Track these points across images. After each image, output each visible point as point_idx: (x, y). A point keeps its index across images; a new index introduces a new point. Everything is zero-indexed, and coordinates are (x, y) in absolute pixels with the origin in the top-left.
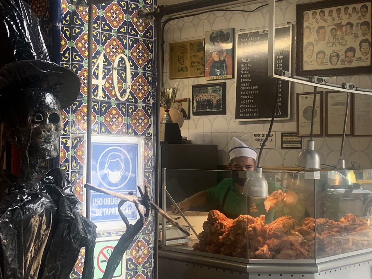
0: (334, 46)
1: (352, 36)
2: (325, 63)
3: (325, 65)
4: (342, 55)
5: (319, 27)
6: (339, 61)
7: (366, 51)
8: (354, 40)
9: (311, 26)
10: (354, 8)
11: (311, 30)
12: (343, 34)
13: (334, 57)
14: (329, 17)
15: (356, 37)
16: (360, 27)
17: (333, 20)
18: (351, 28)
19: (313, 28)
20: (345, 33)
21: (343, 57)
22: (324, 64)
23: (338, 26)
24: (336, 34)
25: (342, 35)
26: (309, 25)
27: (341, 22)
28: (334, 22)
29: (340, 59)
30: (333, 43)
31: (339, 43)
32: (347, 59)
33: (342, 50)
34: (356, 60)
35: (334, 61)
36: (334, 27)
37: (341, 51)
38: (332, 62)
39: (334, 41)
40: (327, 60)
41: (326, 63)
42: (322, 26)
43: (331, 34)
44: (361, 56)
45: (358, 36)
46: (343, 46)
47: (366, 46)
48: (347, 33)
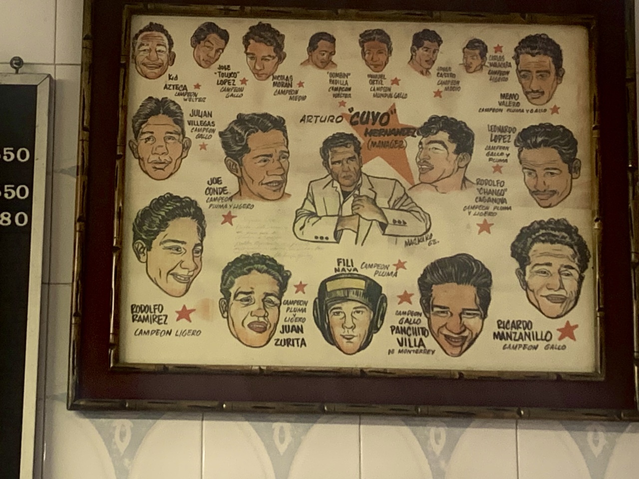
0: (348, 236)
1: (469, 196)
2: (285, 329)
3: (288, 342)
4: (405, 297)
5: (240, 116)
6: (385, 329)
7: (562, 287)
8: (480, 220)
9: (187, 107)
10: (476, 46)
11: (188, 128)
12: (408, 176)
13: (345, 299)
14: (311, 69)
15: (492, 206)
16: (513, 151)
17: (340, 91)
18: (457, 152)
19: (197, 119)
20: (422, 172)
21: (405, 307)
22: (278, 335)
23: (370, 127)
24: (360, 173)
25: (403, 181)
26: (171, 95)
27: (393, 111)
28: (343, 104)
29: (391, 319)
30: (340, 218)
31: (383, 226)
32: (438, 321)
33: (400, 265)
34: (496, 336)
35: (349, 324)
36: (345, 128)
37: (392, 269)
38: (338, 331)
39: (347, 210)
40: (299, 315)
41: (293, 335)
42: (266, 116)
43: (326, 164)
44: (527, 313)
45: (503, 201)
46: (408, 244)
47: (557, 263)
48: (433, 175)
